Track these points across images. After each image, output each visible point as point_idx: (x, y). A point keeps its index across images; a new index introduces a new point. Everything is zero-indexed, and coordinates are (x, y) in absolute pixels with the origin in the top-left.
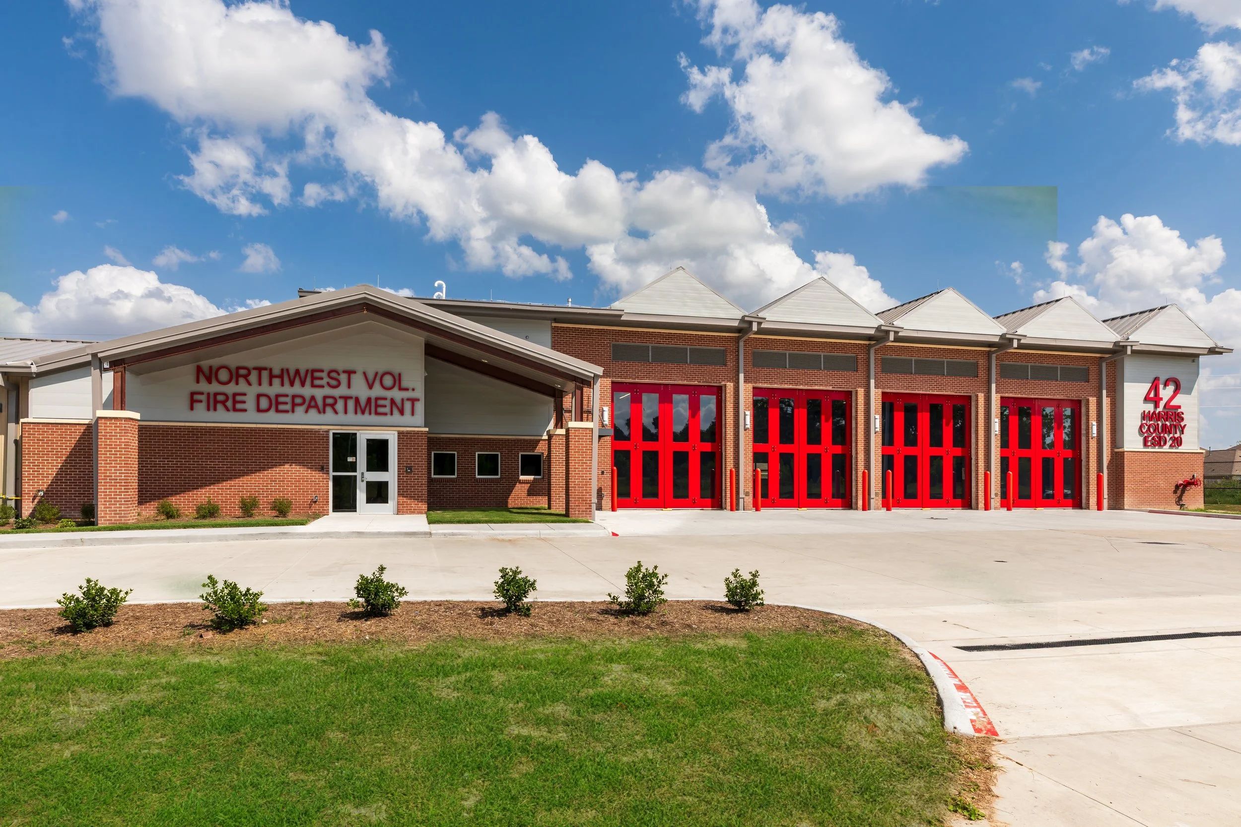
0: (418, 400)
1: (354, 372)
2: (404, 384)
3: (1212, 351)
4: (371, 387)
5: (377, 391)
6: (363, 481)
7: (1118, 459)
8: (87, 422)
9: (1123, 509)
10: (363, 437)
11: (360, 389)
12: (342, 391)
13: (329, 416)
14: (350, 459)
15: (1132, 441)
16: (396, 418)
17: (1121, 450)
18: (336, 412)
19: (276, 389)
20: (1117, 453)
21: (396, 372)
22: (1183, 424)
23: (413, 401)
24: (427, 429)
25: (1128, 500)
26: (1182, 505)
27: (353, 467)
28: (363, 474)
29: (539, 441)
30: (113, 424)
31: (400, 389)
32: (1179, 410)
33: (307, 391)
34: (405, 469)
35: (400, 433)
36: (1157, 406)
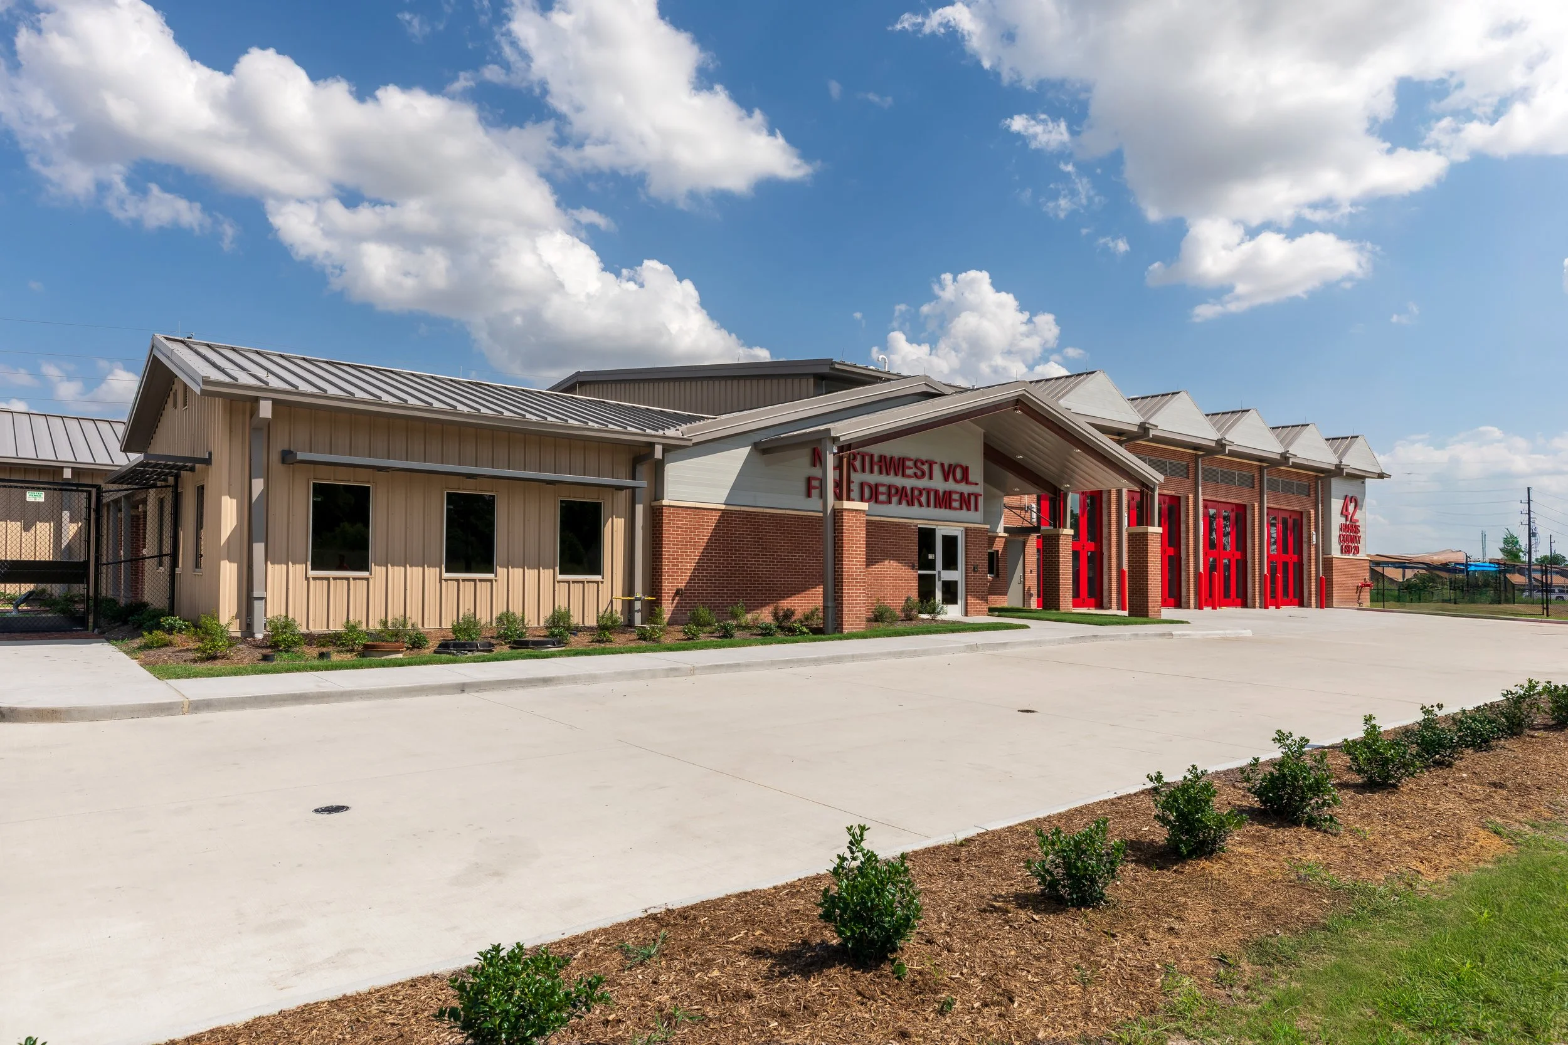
0: (981, 495)
1: (936, 463)
2: (971, 478)
3: (1381, 476)
4: (946, 479)
5: (951, 485)
6: (939, 580)
7: (1328, 562)
8: (723, 507)
9: (1332, 607)
10: (942, 531)
11: (938, 483)
12: (923, 483)
13: (915, 510)
14: (931, 557)
15: (1336, 552)
16: (964, 514)
17: (1329, 556)
18: (921, 505)
19: (874, 478)
20: (1325, 558)
21: (964, 464)
22: (1359, 535)
23: (977, 496)
24: (988, 526)
25: (1335, 600)
26: (1360, 603)
27: (931, 565)
28: (939, 572)
29: (995, 537)
30: (855, 516)
31: (968, 482)
32: (1357, 524)
33: (899, 481)
34: (971, 569)
35: (967, 530)
36: (1347, 520)
